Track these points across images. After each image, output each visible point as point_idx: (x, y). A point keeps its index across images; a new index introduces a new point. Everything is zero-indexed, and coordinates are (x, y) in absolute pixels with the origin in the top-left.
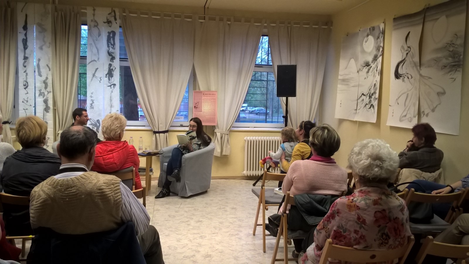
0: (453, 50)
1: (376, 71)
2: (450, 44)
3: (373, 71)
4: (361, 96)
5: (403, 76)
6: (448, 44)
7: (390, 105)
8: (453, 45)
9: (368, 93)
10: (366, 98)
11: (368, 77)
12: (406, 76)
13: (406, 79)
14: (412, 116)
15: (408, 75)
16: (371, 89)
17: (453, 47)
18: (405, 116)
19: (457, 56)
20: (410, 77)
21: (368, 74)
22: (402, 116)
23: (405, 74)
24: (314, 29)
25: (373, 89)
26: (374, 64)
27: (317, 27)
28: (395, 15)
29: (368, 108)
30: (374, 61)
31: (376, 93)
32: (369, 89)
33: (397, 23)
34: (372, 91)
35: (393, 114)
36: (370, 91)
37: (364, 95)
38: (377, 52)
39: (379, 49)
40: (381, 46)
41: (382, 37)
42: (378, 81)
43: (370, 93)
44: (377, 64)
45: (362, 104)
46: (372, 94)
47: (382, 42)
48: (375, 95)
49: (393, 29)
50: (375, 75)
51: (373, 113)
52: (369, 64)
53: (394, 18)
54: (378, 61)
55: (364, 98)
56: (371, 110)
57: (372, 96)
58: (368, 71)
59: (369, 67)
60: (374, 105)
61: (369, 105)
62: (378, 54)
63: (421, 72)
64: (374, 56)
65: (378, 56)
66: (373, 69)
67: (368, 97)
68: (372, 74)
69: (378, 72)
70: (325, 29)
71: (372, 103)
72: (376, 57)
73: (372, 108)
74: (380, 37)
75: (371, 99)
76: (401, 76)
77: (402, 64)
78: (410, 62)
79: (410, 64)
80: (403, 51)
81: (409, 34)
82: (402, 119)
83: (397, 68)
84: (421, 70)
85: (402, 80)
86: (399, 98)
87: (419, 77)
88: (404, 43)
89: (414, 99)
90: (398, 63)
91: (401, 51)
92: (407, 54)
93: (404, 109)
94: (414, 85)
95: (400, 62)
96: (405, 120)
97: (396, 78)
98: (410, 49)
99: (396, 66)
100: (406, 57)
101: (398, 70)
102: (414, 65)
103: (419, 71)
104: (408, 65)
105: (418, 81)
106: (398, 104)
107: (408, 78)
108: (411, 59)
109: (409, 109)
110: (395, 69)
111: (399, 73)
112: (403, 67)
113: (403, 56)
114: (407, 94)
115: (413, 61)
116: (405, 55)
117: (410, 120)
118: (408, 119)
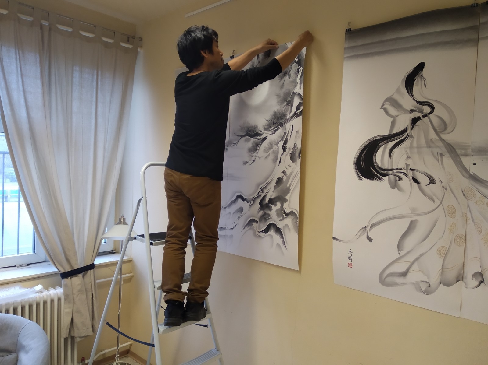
1: (281, 151)
3: (270, 148)
4: (234, 201)
5: (395, 175)
7: (334, 238)
9: (258, 197)
10: (250, 206)
11: (254, 161)
12: (406, 175)
13: (406, 182)
14: (434, 279)
15: (413, 174)
16: (265, 187)
18: (404, 274)
20: (424, 180)
21: (255, 154)
22: (388, 271)
23: (401, 169)
24: (106, 45)
25: (273, 190)
26: (273, 134)
27: (111, 41)
28: (349, 23)
29: (260, 231)
30: (273, 128)
31: (286, 200)
32: (261, 188)
33: (360, 42)
34: (271, 194)
35: (350, 262)
36: (263, 192)
37: (244, 200)
38: (285, 106)
39: (290, 99)
40: (296, 92)
41: (300, 71)
42: (291, 173)
43: (264, 198)
44: (285, 132)
45: (239, 218)
46: (272, 201)
47: (300, 84)
48: (282, 205)
49: (346, 56)
50: (280, 159)
51: (278, 244)
52: (256, 132)
53: (347, 29)
54: (288, 126)
55: (245, 205)
56: (271, 236)
57: (270, 205)
58: (255, 149)
59: (258, 140)
60: (279, 227)
61: (262, 225)
62: (287, 110)
63: (473, 170)
64: (274, 115)
65: (289, 116)
66: (270, 144)
67: (257, 206)
68: (269, 155)
69: (288, 152)
70: (126, 50)
71: (274, 223)
72: (282, 119)
73: (272, 232)
74: (292, 73)
75: (269, 212)
76: (385, 172)
77: (391, 144)
78: (427, 142)
79: (429, 147)
80: (392, 111)
81: (422, 70)
82: (389, 280)
83: (365, 152)
84: (475, 164)
85: (390, 182)
86: (373, 226)
87: (466, 183)
88: (398, 91)
89: (440, 239)
90: (370, 141)
91: (382, 110)
92: (415, 121)
93: (398, 256)
94: (441, 203)
95: (379, 138)
96: (404, 284)
97: (360, 175)
98: (432, 108)
99: (363, 147)
100: (413, 128)
101: (374, 159)
102: (444, 150)
103: (468, 169)
104: (419, 147)
105: (462, 194)
106: (370, 240)
107: (415, 181)
108: (433, 135)
109: (417, 259)
110: (358, 154)
111: (375, 164)
112: (396, 151)
113: (393, 124)
114: (412, 223)
115: (442, 140)
116: (404, 122)
117: (423, 289)
118: (416, 284)
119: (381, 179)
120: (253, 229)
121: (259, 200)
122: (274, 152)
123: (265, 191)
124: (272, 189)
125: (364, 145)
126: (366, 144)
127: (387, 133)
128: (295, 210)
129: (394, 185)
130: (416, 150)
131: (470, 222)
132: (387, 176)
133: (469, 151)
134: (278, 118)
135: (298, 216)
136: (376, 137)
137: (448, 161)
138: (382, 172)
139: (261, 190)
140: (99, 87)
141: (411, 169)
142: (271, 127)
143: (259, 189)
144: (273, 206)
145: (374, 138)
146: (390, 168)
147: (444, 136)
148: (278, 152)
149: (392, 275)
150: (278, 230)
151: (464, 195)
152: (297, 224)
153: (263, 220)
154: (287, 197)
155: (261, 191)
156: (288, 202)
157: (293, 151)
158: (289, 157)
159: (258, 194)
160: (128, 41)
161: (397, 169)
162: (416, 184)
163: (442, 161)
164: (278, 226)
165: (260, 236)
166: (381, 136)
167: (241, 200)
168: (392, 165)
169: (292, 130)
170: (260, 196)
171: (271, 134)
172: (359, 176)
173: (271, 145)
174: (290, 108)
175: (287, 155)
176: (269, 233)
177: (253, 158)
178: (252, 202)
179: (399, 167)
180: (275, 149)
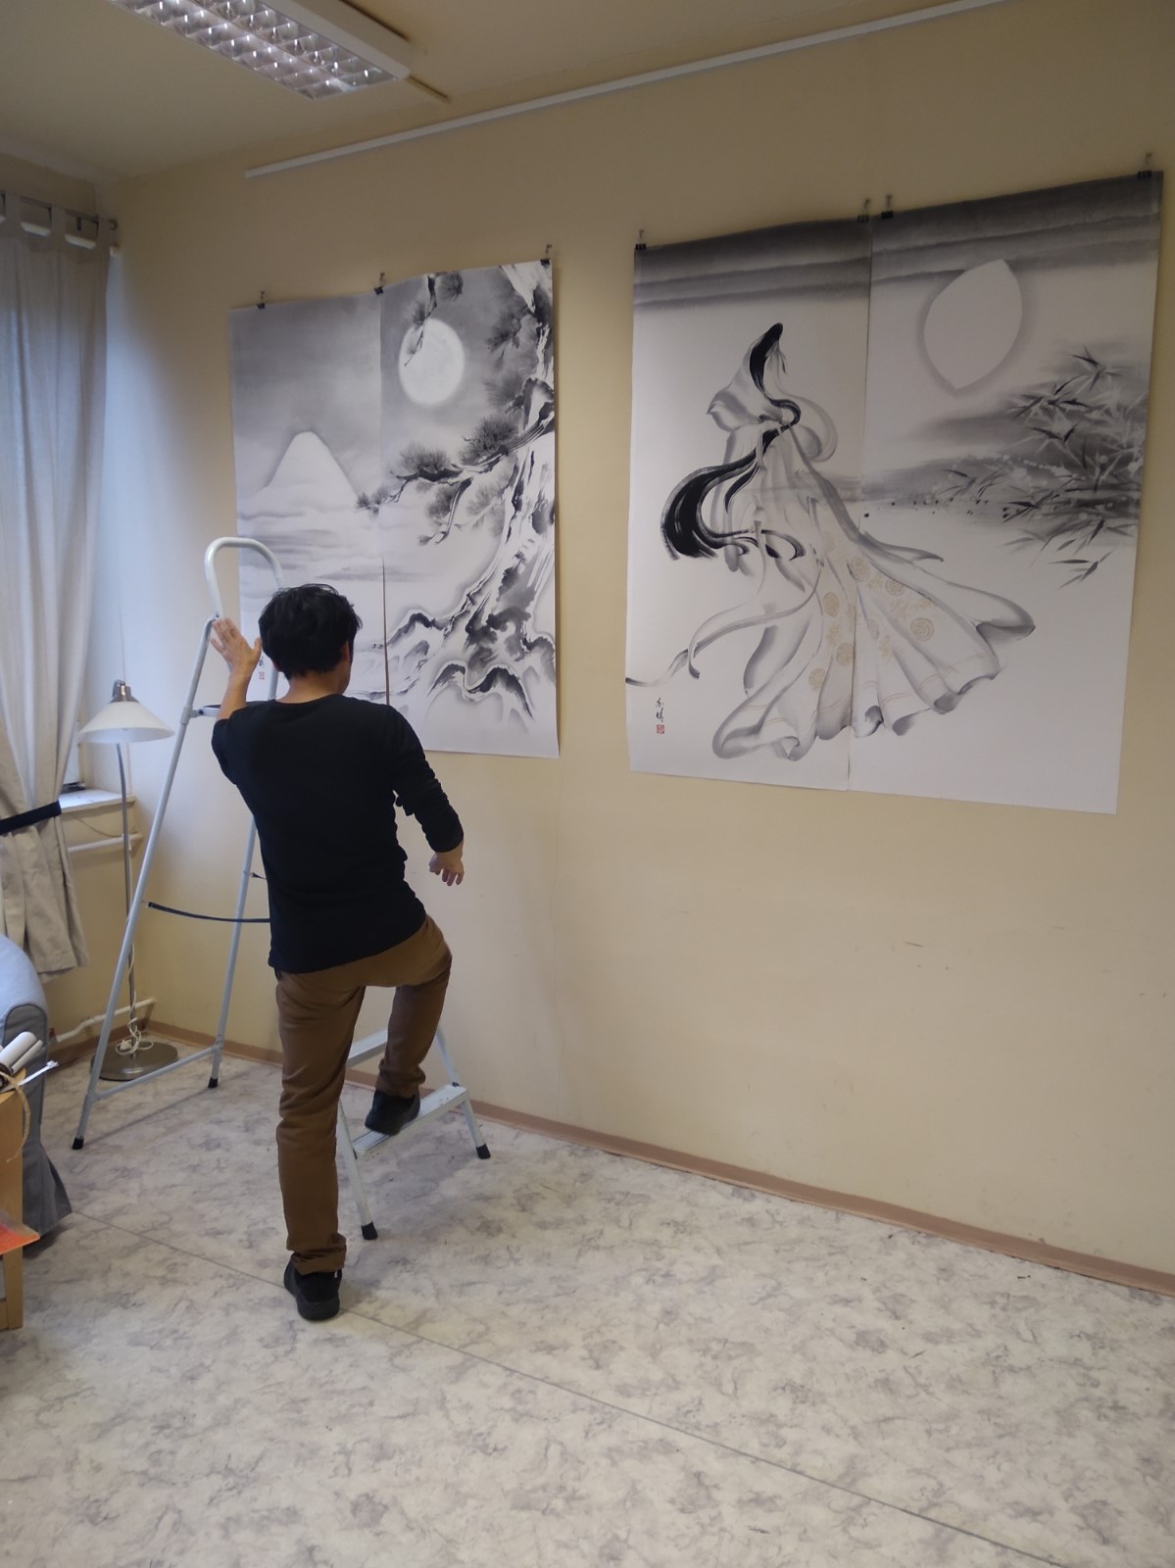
0: (1071, 431)
1: (510, 509)
2: (1052, 403)
3: (483, 505)
4: (407, 630)
5: (736, 544)
6: (1038, 400)
7: (628, 680)
8: (1069, 407)
9: (463, 615)
10: (446, 636)
11: (445, 534)
12: (755, 542)
13: (755, 557)
14: (805, 731)
15: (768, 540)
16: (479, 592)
17: (1070, 415)
18: (756, 730)
19: (1103, 459)
20: (785, 550)
21: (446, 519)
22: (728, 730)
23: (746, 532)
24: (34, 242)
25: (497, 595)
26: (486, 471)
27: (43, 232)
28: (641, 232)
29: (470, 688)
30: (485, 458)
31: (526, 616)
32: (468, 595)
33: (665, 275)
34: (493, 604)
35: (660, 723)
36: (473, 603)
37: (428, 624)
38: (510, 408)
39: (521, 394)
40: (537, 380)
41: (543, 334)
42: (535, 558)
43: (476, 617)
44: (516, 468)
45: (419, 666)
46: (496, 622)
47: (546, 362)
48: (519, 627)
49: (637, 301)
50: (510, 529)
51: (514, 712)
52: (442, 469)
53: (637, 246)
54: (522, 454)
55: (433, 636)
56: (498, 696)
57: (492, 629)
58: (445, 505)
59: (452, 485)
60: (513, 676)
61: (475, 674)
62: (517, 419)
63: (865, 527)
64: (485, 429)
65: (521, 432)
66: (483, 494)
67: (461, 635)
68: (482, 518)
69: (527, 510)
70: (82, 255)
71: (503, 667)
72: (505, 437)
73: (499, 688)
74: (522, 336)
75: (491, 646)
76: (718, 540)
77: (729, 484)
78: (789, 479)
79: (793, 486)
80: (729, 419)
81: (778, 338)
82: (731, 745)
83: (681, 502)
84: (867, 515)
85: (728, 560)
86: (699, 647)
87: (854, 550)
88: (738, 378)
89: (813, 656)
90: (690, 479)
91: (710, 417)
92: (768, 437)
93: (745, 698)
94: (814, 590)
95: (706, 472)
96: (756, 747)
97: (674, 549)
98: (797, 412)
99: (677, 492)
100: (765, 451)
101: (698, 514)
102: (817, 492)
103: (856, 524)
104: (775, 489)
105: (848, 572)
106: (695, 674)
107: (772, 552)
108: (798, 464)
109: (777, 698)
110: (669, 506)
111: (700, 525)
112: (737, 497)
113: (731, 444)
114: (767, 631)
115: (815, 474)
116: (748, 440)
117: (788, 751)
118: (777, 746)
119: (712, 554)
120: (454, 686)
121: (465, 621)
122: (493, 512)
123: (479, 600)
124: (495, 593)
125: (680, 488)
126: (683, 485)
127: (719, 462)
128: (550, 635)
129: (735, 564)
130: (771, 494)
131: (861, 620)
132: (723, 548)
133: (858, 492)
134: (495, 436)
135: (554, 647)
136: (700, 470)
137: (824, 511)
138: (714, 539)
139: (470, 599)
140: (27, 355)
141: (763, 532)
142: (479, 456)
143: (465, 598)
144: (498, 632)
145: (696, 472)
146: (727, 532)
147: (818, 467)
148: (504, 513)
149: (735, 734)
150: (512, 682)
151: (851, 572)
152: (552, 663)
153: (478, 665)
154: (529, 610)
155: (469, 602)
156: (531, 620)
157: (537, 511)
158: (528, 524)
159: (463, 608)
160: (79, 228)
161: (740, 532)
162: (773, 559)
163: (815, 512)
164: (511, 673)
165: (472, 700)
166: (709, 468)
167: (422, 626)
168: (731, 527)
169: (533, 462)
170: (467, 612)
171: (481, 472)
172: (671, 550)
173: (485, 498)
174: (523, 414)
175: (524, 517)
176: (492, 690)
177: (444, 528)
178: (449, 627)
179: (743, 528)
180: (496, 505)
